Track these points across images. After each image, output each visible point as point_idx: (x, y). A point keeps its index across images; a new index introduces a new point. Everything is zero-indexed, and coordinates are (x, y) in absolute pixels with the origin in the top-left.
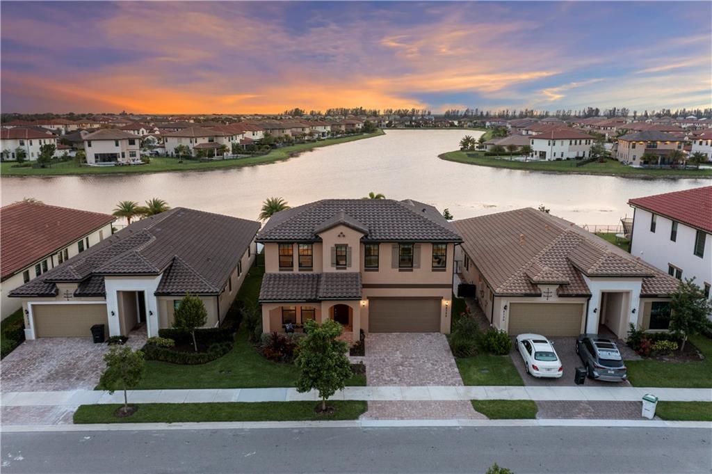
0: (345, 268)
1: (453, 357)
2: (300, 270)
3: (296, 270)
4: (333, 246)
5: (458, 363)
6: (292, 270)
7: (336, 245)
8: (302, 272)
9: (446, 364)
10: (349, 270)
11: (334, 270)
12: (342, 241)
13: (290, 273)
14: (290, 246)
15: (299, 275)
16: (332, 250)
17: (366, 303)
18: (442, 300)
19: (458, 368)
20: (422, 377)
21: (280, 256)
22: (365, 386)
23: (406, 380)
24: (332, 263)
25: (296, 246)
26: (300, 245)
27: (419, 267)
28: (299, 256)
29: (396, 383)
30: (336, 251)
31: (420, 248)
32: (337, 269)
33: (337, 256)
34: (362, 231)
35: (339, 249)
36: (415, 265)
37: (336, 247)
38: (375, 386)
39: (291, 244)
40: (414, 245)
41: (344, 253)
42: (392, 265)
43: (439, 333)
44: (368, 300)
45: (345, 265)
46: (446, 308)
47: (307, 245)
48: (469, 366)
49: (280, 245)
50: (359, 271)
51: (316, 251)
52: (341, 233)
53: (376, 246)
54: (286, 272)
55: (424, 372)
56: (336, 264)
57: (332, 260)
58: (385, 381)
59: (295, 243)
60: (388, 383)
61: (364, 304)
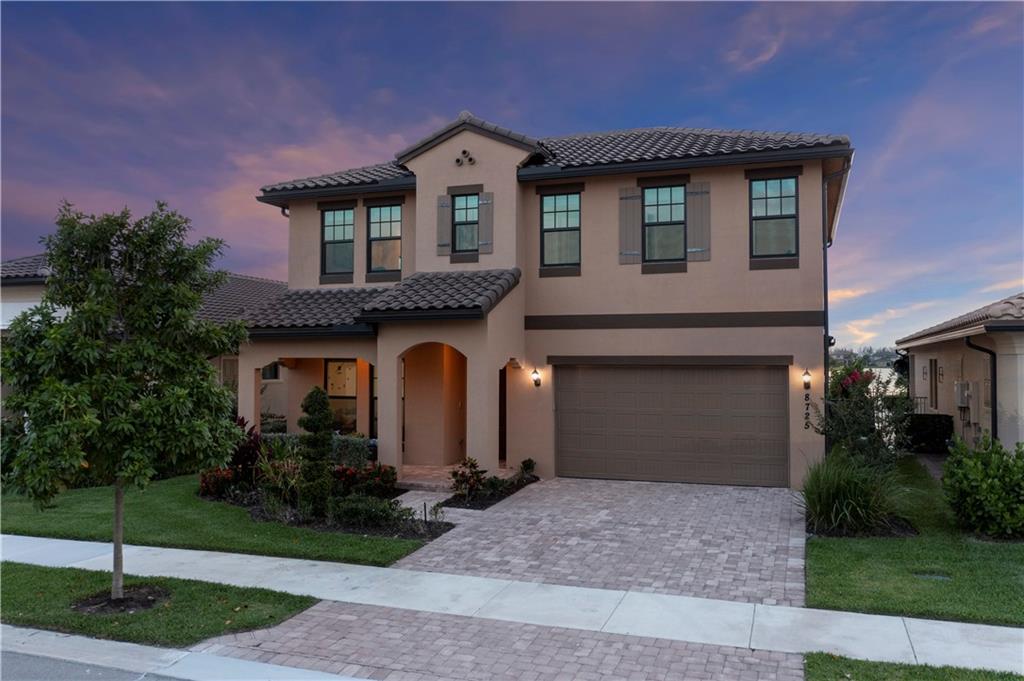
0: (475, 260)
1: (803, 534)
2: (368, 280)
3: (360, 282)
4: (444, 193)
5: (813, 546)
6: (350, 282)
7: (449, 188)
8: (373, 285)
9: (759, 546)
12: (466, 177)
13: (345, 287)
14: (349, 215)
15: (364, 291)
16: (441, 206)
17: (544, 375)
18: (790, 367)
19: (805, 559)
20: (630, 567)
21: (324, 244)
22: (384, 566)
23: (558, 569)
24: (439, 245)
25: (361, 209)
26: (372, 210)
27: (705, 256)
28: (370, 241)
29: (508, 571)
30: (450, 209)
31: (708, 193)
32: (453, 261)
33: (454, 225)
34: (521, 142)
35: (460, 202)
36: (694, 250)
37: (453, 197)
38: (419, 570)
39: (352, 209)
40: (688, 185)
41: (473, 216)
42: (621, 254)
43: (786, 490)
44: (550, 367)
45: (477, 250)
46: (807, 396)
47: (386, 211)
48: (861, 557)
49: (326, 213)
50: (514, 266)
51: (409, 222)
52: (464, 152)
53: (574, 200)
54: (335, 287)
55: (654, 557)
56: (449, 249)
57: (440, 237)
58: (473, 563)
59: (360, 204)
60: (475, 569)
61: (535, 377)
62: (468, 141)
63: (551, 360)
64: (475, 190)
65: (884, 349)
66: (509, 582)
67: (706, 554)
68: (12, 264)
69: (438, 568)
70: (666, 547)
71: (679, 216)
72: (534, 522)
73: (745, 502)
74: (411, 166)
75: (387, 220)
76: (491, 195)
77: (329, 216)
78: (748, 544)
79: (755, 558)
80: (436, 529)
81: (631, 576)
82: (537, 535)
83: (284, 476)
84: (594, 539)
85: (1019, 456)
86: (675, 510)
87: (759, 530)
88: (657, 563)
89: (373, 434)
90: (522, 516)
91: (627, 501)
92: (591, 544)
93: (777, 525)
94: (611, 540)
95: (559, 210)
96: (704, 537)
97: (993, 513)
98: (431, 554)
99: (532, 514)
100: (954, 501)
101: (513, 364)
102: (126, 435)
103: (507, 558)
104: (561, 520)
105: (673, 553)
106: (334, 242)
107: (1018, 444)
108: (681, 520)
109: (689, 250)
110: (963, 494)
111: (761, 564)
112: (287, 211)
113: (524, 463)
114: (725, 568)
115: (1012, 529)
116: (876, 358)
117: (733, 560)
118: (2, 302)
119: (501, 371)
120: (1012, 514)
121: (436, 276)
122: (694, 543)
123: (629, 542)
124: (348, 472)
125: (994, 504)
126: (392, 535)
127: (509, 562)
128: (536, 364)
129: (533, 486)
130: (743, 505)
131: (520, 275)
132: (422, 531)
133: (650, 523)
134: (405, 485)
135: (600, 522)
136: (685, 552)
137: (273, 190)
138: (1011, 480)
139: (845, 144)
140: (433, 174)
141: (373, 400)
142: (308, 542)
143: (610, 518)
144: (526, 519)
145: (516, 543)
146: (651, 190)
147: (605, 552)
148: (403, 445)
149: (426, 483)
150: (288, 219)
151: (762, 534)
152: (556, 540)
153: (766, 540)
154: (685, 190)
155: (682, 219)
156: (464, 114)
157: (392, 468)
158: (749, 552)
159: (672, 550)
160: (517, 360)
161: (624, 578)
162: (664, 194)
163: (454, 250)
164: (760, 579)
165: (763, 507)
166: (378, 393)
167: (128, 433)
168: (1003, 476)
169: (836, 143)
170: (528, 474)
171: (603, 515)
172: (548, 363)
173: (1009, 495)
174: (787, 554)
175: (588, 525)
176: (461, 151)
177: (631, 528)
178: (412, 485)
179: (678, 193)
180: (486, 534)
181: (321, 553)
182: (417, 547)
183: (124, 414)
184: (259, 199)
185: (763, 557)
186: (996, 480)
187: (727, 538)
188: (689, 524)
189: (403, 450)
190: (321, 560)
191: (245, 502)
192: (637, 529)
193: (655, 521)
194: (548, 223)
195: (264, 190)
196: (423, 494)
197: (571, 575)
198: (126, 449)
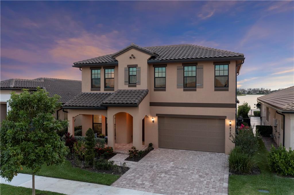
0: (135, 86)
1: (228, 173)
2: (105, 90)
3: (102, 91)
4: (126, 67)
5: (231, 179)
6: (100, 90)
7: (128, 65)
8: (106, 92)
9: (215, 178)
10: (138, 88)
11: (126, 88)
12: (133, 62)
13: (98, 92)
14: (99, 71)
15: (103, 93)
16: (125, 70)
17: (155, 119)
18: (226, 119)
19: (228, 183)
20: (179, 186)
21: (92, 79)
22: (109, 185)
23: (158, 187)
24: (125, 82)
25: (102, 70)
26: (106, 70)
27: (202, 87)
28: (105, 79)
29: (144, 188)
30: (128, 72)
31: (203, 68)
32: (129, 86)
33: (129, 76)
34: (149, 53)
35: (131, 69)
36: (198, 85)
37: (129, 68)
38: (119, 187)
39: (100, 69)
40: (197, 66)
41: (135, 73)
42: (177, 85)
43: (224, 154)
44: (157, 117)
45: (136, 83)
46: (230, 128)
47: (110, 70)
48: (244, 183)
49: (93, 70)
50: (147, 89)
51: (116, 74)
52: (132, 55)
53: (164, 69)
54: (95, 92)
55: (185, 182)
56: (128, 83)
57: (125, 79)
58: (134, 184)
59: (102, 68)
60: (135, 187)
61: (153, 120)
62: (133, 52)
63: (157, 115)
64: (135, 66)
65: (255, 89)
66: (144, 192)
67: (200, 181)
68: (3, 82)
69: (124, 186)
70: (189, 178)
71: (194, 75)
72: (152, 167)
73: (212, 159)
74: (117, 58)
75: (110, 73)
76: (140, 68)
77: (93, 71)
78: (213, 177)
79: (214, 183)
80: (124, 169)
81: (179, 190)
82: (153, 173)
83: (81, 152)
84: (168, 175)
85: (290, 152)
86: (192, 162)
87: (216, 171)
88: (186, 184)
89: (107, 135)
90: (149, 164)
91: (178, 159)
92: (168, 176)
93: (221, 169)
94: (174, 175)
95: (160, 72)
96: (200, 174)
97: (282, 169)
98: (122, 180)
99: (151, 164)
100: (271, 165)
101: (147, 117)
102: (34, 160)
103: (144, 182)
104: (160, 166)
105: (191, 180)
106: (95, 79)
107: (290, 148)
108: (194, 167)
109: (197, 85)
110: (274, 163)
111: (216, 185)
112: (81, 69)
113: (149, 144)
114: (205, 187)
115: (287, 174)
116: (252, 92)
117: (208, 184)
118: (1, 94)
119: (143, 120)
120: (287, 170)
121: (124, 91)
122: (197, 176)
123: (179, 176)
124: (99, 149)
125: (282, 167)
126: (112, 173)
127: (144, 184)
128: (153, 116)
129: (152, 152)
130: (212, 160)
131: (148, 91)
132: (120, 172)
133: (185, 168)
134: (115, 152)
135: (171, 167)
136: (194, 180)
137: (77, 64)
138: (287, 160)
139: (242, 56)
140: (123, 61)
141: (106, 124)
142: (88, 176)
143: (174, 165)
144: (150, 166)
145: (147, 176)
146: (186, 67)
147: (172, 180)
148: (115, 138)
149: (121, 152)
150: (81, 71)
151: (216, 173)
152: (158, 174)
153: (217, 175)
154: (196, 67)
155: (195, 76)
156: (132, 44)
157: (112, 148)
158: (212, 180)
159: (191, 179)
160: (147, 115)
161: (177, 191)
162: (190, 68)
163: (129, 83)
164: (215, 192)
165: (217, 161)
166: (108, 123)
167: (34, 159)
168: (285, 158)
169: (240, 56)
170: (151, 147)
171: (171, 164)
172: (156, 116)
173: (287, 164)
174: (223, 181)
175: (167, 168)
176: (131, 55)
177: (179, 170)
178: (117, 152)
179: (194, 68)
180: (138, 172)
181: (91, 180)
182: (119, 177)
183: (33, 153)
184: (73, 66)
185: (216, 182)
186: (283, 160)
187: (207, 174)
188: (196, 168)
189: (115, 139)
190: (92, 183)
191: (70, 158)
192: (181, 170)
193: (186, 167)
194: (157, 76)
195: (74, 64)
196: (121, 155)
197: (162, 189)
198: (34, 163)
